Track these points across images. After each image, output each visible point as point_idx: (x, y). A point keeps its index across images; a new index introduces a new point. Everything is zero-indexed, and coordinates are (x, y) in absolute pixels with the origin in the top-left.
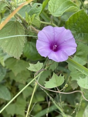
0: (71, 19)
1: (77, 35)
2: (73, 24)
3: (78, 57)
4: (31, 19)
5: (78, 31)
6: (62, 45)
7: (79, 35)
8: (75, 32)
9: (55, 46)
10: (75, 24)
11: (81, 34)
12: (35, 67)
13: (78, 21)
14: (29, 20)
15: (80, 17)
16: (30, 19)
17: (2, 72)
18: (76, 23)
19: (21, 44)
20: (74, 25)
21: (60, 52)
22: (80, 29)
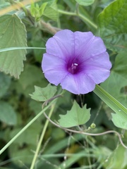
0: (108, 11)
1: (117, 36)
2: (111, 19)
3: (116, 74)
4: (40, 11)
5: (118, 30)
6: (86, 63)
7: (120, 36)
8: (114, 31)
9: (75, 65)
10: (115, 19)
11: (124, 36)
12: (43, 92)
13: (119, 15)
14: (36, 13)
15: (123, 7)
16: (38, 11)
17: (4, 81)
18: (116, 17)
19: (22, 55)
20: (113, 21)
21: (82, 76)
22: (122, 27)
